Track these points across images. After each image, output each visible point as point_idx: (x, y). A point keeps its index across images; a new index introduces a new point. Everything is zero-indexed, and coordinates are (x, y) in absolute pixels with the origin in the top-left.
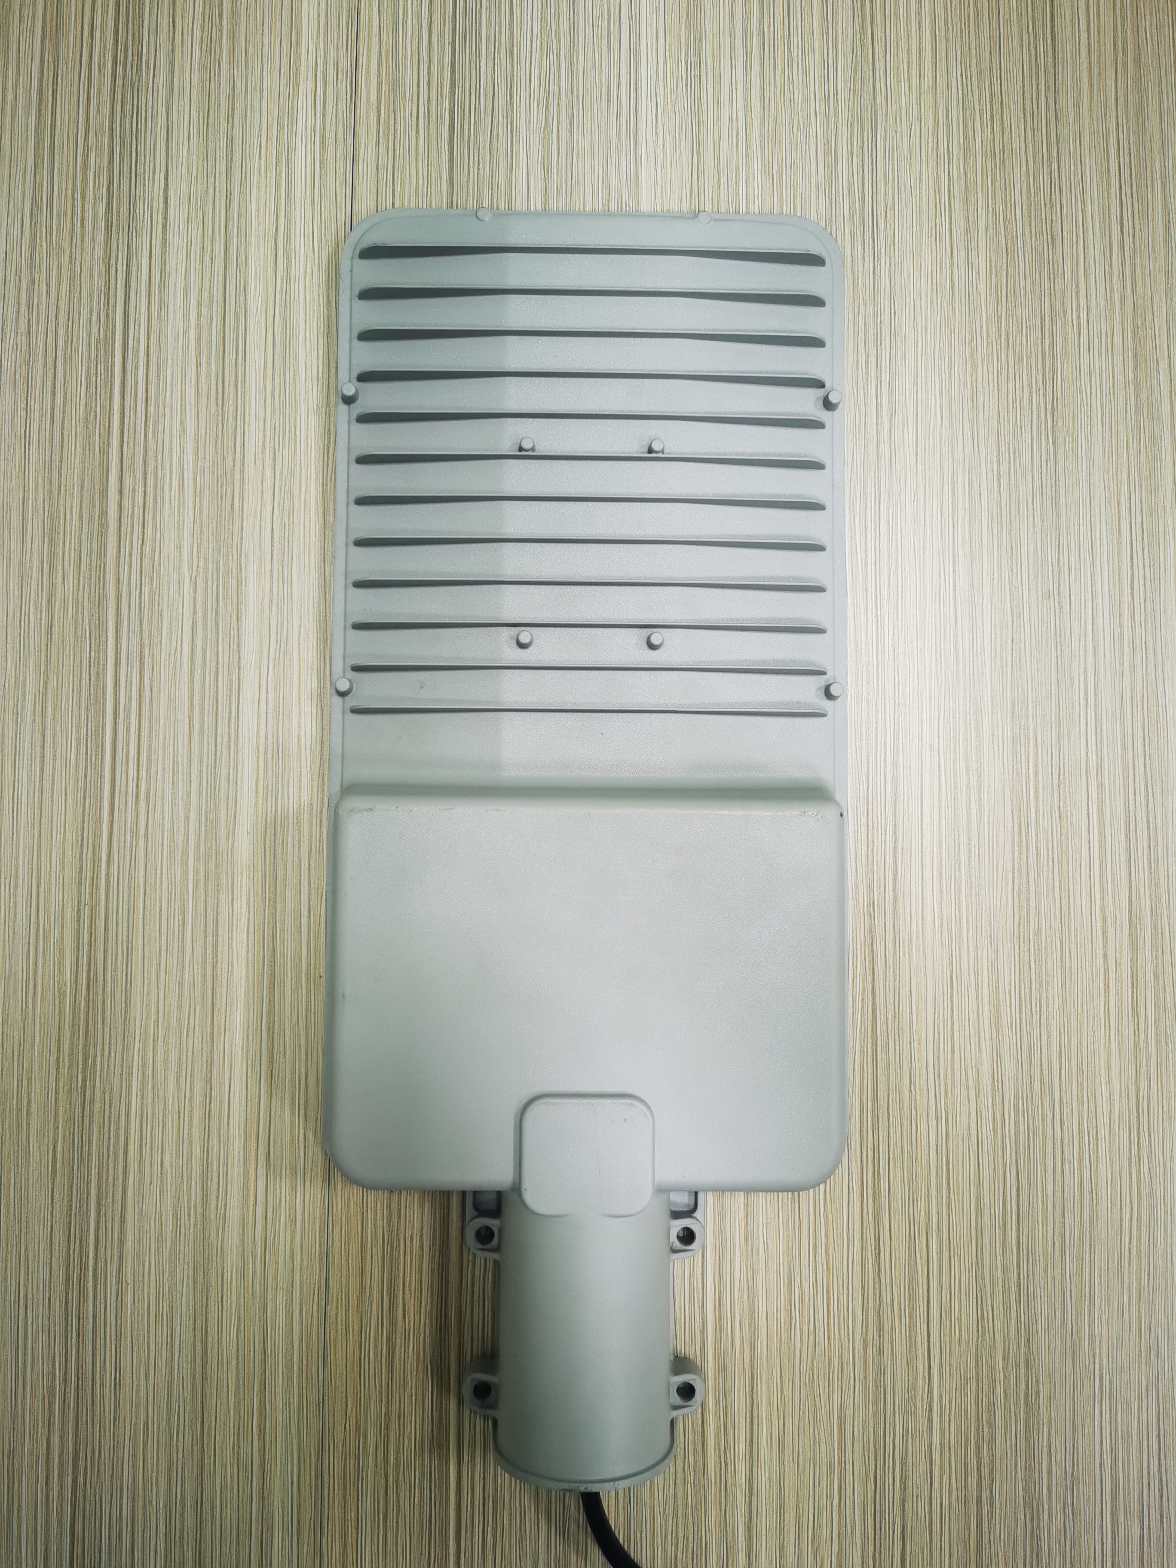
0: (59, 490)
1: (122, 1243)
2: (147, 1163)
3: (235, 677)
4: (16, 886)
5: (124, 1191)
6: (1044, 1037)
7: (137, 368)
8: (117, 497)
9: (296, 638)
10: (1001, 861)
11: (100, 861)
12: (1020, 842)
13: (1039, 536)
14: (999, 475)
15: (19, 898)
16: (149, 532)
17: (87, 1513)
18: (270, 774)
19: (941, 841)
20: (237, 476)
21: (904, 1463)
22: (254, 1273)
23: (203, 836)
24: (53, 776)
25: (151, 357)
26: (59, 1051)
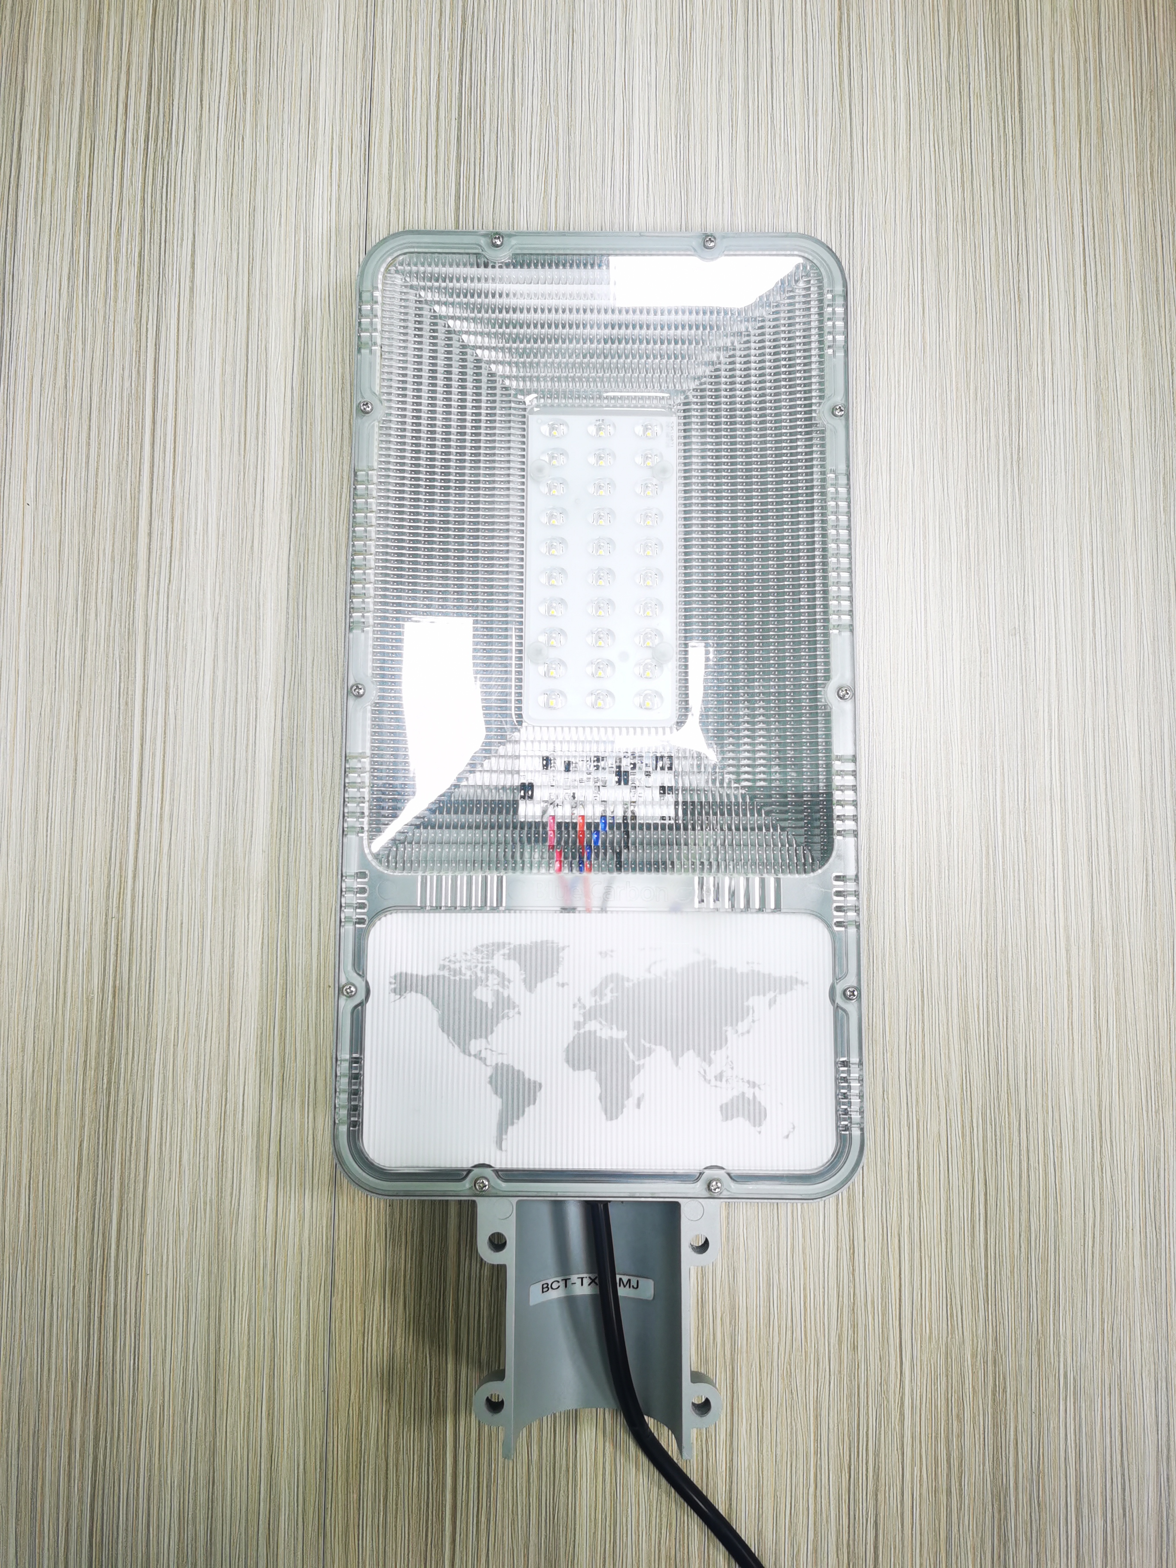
0: (93, 534)
1: (142, 1235)
2: (167, 1160)
3: (253, 707)
4: (49, 900)
5: (145, 1188)
6: (1011, 1049)
7: (166, 421)
8: (147, 540)
9: (309, 670)
10: (969, 882)
11: (126, 877)
12: (988, 864)
13: (1005, 576)
14: (967, 520)
15: (51, 912)
16: (175, 572)
17: (106, 1491)
18: (284, 797)
19: (913, 863)
20: (257, 521)
21: (877, 1455)
22: (265, 1266)
23: (221, 854)
24: (85, 797)
25: (179, 411)
26: (86, 1055)
